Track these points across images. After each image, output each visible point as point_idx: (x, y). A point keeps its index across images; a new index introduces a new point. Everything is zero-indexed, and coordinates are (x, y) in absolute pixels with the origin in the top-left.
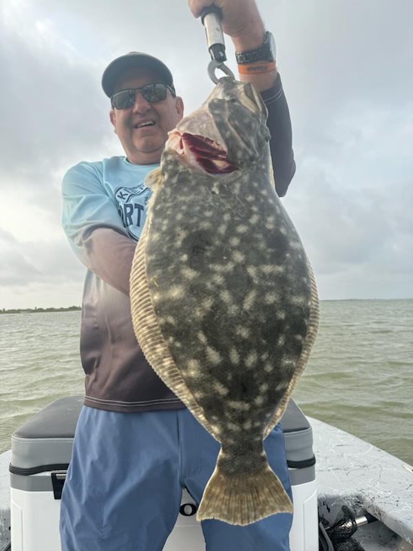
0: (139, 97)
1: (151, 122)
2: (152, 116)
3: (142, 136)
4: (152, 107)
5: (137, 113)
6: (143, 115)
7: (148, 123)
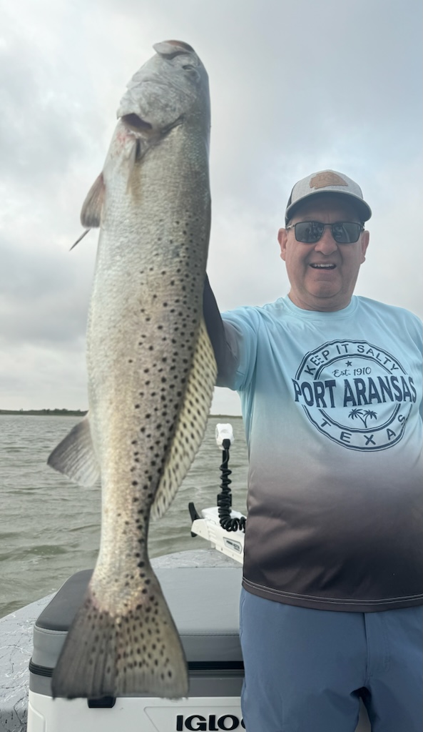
0: (327, 235)
1: (331, 265)
2: (335, 260)
3: (318, 280)
4: (338, 248)
5: (319, 252)
6: (325, 256)
7: (327, 266)
